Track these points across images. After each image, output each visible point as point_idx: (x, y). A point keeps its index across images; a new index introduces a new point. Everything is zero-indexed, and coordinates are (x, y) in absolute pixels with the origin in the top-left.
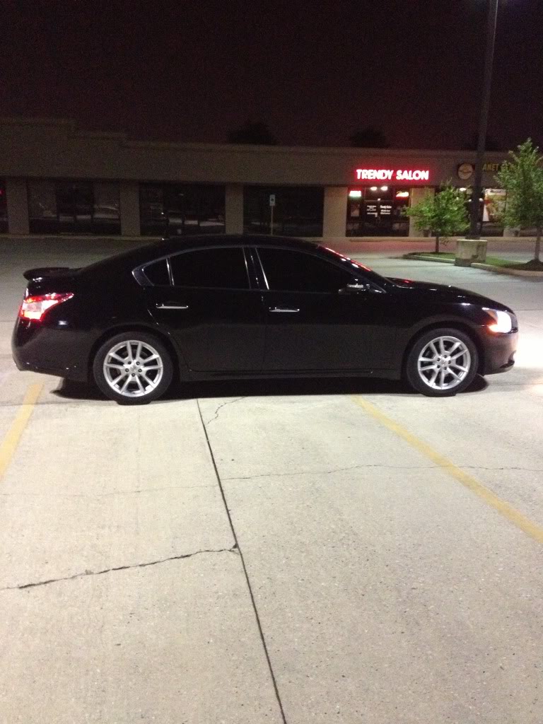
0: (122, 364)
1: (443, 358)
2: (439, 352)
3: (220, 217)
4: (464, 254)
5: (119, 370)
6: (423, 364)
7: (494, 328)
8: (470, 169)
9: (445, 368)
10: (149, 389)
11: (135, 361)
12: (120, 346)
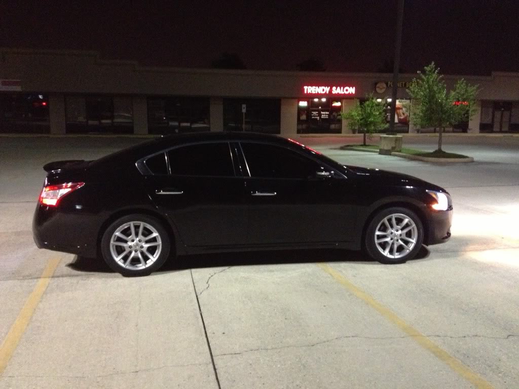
0: (126, 242)
1: (396, 232)
2: (392, 227)
3: (206, 121)
4: (386, 146)
5: (124, 247)
6: (379, 237)
7: (435, 207)
8: (385, 85)
9: (397, 240)
10: (150, 263)
11: (138, 239)
12: (125, 226)
